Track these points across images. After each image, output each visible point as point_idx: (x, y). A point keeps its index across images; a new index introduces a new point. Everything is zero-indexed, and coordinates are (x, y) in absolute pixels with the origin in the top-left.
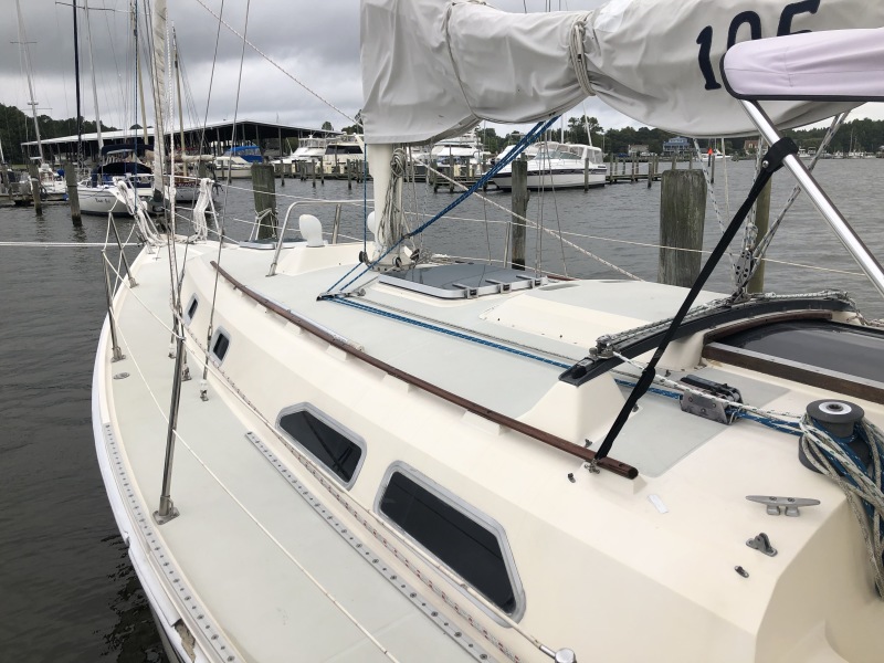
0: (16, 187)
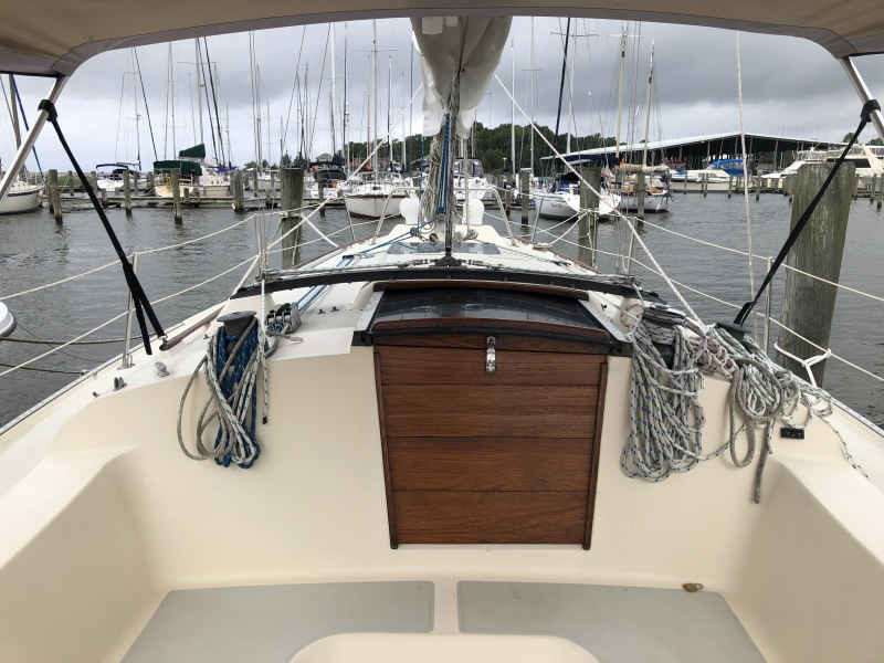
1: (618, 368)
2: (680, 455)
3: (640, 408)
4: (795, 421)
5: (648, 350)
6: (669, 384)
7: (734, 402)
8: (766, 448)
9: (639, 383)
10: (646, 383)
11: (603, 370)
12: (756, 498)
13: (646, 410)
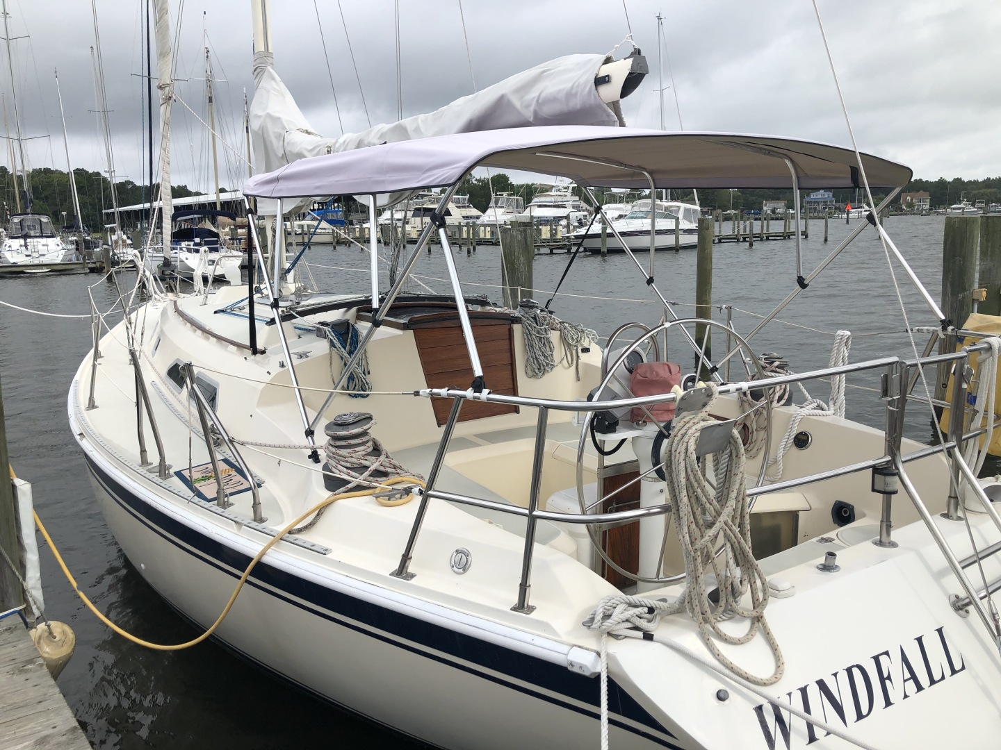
0: (90, 255)
1: (517, 328)
2: (547, 365)
3: (529, 346)
4: (586, 344)
5: (528, 319)
6: (538, 332)
7: (563, 339)
8: (578, 357)
9: (527, 334)
10: (530, 335)
11: (511, 332)
12: (578, 379)
13: (532, 346)
